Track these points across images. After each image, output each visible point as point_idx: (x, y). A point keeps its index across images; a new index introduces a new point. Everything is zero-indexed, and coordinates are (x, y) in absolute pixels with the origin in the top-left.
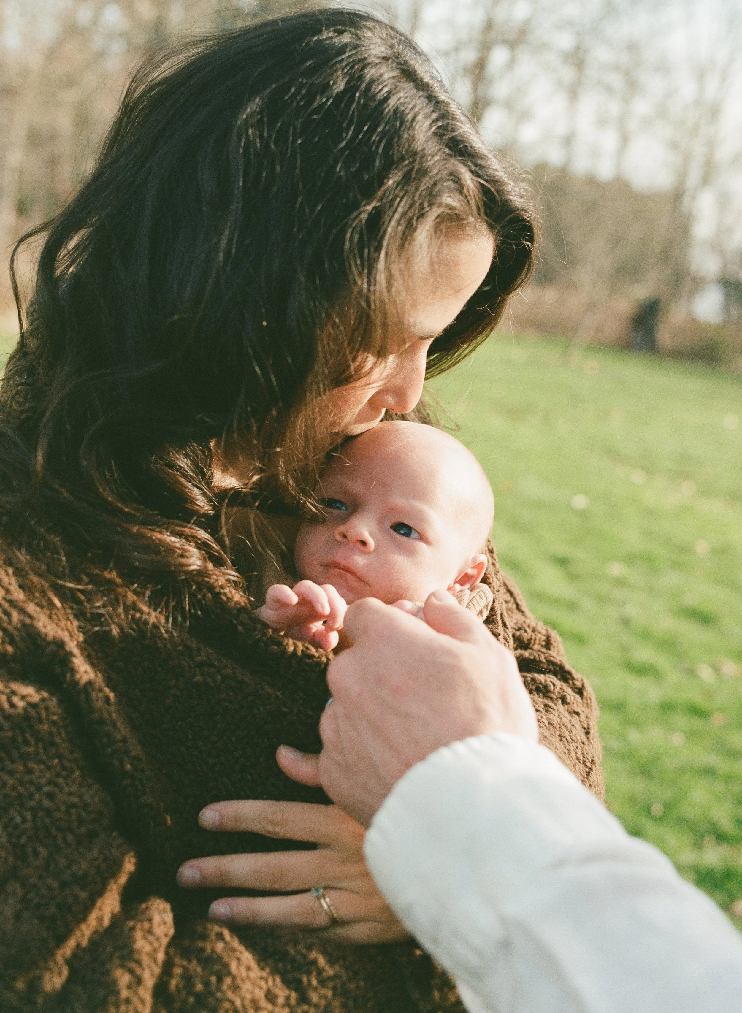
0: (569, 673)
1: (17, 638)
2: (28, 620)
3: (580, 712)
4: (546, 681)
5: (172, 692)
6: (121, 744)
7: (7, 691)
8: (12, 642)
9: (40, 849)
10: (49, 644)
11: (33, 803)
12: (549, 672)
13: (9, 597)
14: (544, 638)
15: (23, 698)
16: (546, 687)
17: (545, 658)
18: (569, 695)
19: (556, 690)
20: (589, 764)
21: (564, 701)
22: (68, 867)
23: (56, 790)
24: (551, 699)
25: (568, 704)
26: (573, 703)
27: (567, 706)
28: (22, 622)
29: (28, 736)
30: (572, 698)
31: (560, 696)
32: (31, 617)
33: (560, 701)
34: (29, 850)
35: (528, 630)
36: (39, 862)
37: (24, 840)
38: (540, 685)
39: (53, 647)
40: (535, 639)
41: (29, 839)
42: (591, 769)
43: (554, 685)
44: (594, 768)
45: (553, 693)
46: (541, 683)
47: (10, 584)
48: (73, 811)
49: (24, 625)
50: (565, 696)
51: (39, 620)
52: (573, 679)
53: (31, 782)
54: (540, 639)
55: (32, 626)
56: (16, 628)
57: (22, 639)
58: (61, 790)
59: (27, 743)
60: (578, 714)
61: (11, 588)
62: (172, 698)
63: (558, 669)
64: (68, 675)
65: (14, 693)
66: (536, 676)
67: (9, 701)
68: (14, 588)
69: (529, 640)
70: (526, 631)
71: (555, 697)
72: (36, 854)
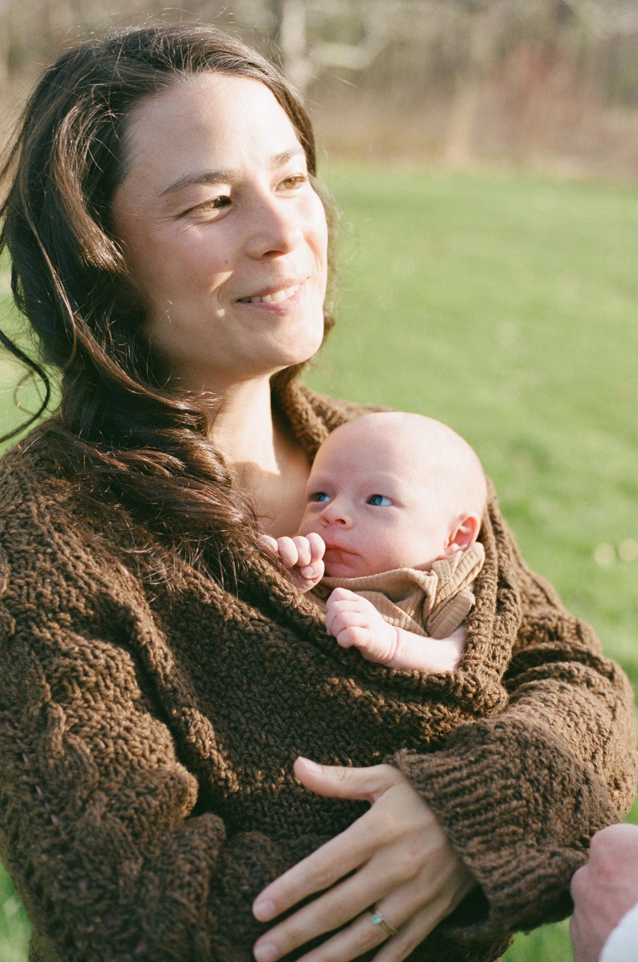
0: (597, 659)
1: (97, 604)
2: (104, 590)
3: (606, 693)
4: (570, 667)
5: (227, 644)
6: (172, 694)
7: (91, 646)
8: (93, 608)
9: (120, 769)
10: (120, 609)
11: (113, 734)
12: (576, 660)
13: (88, 571)
14: (572, 627)
15: (104, 651)
16: (570, 672)
17: (572, 648)
18: (594, 678)
19: (580, 675)
20: (606, 734)
21: (589, 684)
22: (142, 783)
23: (132, 725)
24: (576, 683)
25: (593, 686)
26: (599, 685)
27: (592, 689)
28: (100, 591)
29: (108, 682)
30: (598, 681)
31: (584, 679)
32: (107, 587)
33: (585, 685)
34: (112, 769)
35: (553, 619)
36: (120, 779)
37: (107, 761)
38: (564, 672)
39: (122, 612)
40: (562, 628)
41: (111, 762)
42: (608, 738)
43: (578, 670)
44: (611, 737)
45: (578, 677)
46: (564, 669)
47: (88, 560)
48: (145, 741)
49: (101, 593)
50: (589, 679)
51: (112, 589)
52: (602, 664)
53: (112, 718)
54: (568, 627)
55: (107, 594)
56: (95, 596)
57: (101, 604)
58: (136, 724)
59: (107, 687)
60: (603, 694)
61: (90, 563)
62: (227, 650)
63: (585, 656)
64: (133, 634)
65: (96, 647)
66: (560, 664)
67: (92, 653)
68: (92, 563)
69: (556, 628)
70: (550, 620)
71: (579, 681)
72: (117, 772)
